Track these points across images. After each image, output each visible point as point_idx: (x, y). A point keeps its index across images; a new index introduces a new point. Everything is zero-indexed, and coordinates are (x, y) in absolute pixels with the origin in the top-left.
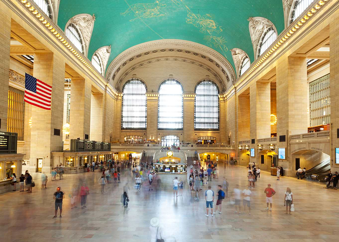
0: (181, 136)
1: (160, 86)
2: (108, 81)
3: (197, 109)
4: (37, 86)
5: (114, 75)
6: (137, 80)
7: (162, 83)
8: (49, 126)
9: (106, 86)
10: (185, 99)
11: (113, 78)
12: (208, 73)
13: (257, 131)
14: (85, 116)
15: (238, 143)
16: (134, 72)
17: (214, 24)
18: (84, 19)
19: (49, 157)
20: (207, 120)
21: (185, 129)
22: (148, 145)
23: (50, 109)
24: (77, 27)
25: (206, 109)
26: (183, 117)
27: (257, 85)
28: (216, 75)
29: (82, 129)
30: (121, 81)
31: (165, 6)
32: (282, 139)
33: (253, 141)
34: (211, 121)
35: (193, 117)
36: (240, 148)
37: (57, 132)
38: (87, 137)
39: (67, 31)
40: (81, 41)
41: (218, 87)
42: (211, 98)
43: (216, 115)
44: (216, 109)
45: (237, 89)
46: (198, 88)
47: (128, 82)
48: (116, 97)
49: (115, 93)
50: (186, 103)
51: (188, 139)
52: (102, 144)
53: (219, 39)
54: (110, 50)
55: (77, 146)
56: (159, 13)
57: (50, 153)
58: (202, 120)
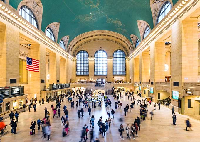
0: (106, 79)
1: (95, 53)
2: (68, 52)
3: (114, 65)
4: (32, 62)
5: (72, 49)
6: (84, 50)
7: (96, 52)
8: (39, 79)
9: (68, 55)
10: (108, 59)
11: (71, 50)
12: (120, 46)
13: (142, 78)
14: (57, 72)
15: (134, 83)
16: (82, 46)
17: (121, 23)
18: (54, 24)
19: (39, 93)
20: (119, 70)
21: (108, 75)
22: (89, 84)
23: (39, 71)
24: (51, 28)
25: (119, 65)
26: (107, 69)
27: (142, 54)
28: (124, 47)
29: (56, 78)
30: (75, 51)
31: (94, 15)
32: (152, 83)
33: (140, 83)
34: (121, 70)
35: (112, 69)
36: (135, 85)
37: (43, 81)
38: (58, 81)
39: (46, 32)
40: (53, 35)
41: (125, 53)
42: (121, 59)
43: (124, 67)
44: (124, 65)
45: (134, 55)
46: (115, 54)
47: (79, 52)
48: (73, 60)
49: (73, 57)
50: (109, 62)
51: (110, 80)
52: (66, 85)
53: (124, 30)
54: (69, 38)
55: (53, 88)
56: (92, 19)
57: (39, 91)
58: (117, 70)
